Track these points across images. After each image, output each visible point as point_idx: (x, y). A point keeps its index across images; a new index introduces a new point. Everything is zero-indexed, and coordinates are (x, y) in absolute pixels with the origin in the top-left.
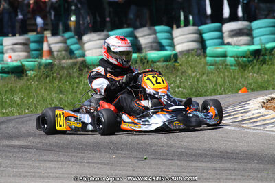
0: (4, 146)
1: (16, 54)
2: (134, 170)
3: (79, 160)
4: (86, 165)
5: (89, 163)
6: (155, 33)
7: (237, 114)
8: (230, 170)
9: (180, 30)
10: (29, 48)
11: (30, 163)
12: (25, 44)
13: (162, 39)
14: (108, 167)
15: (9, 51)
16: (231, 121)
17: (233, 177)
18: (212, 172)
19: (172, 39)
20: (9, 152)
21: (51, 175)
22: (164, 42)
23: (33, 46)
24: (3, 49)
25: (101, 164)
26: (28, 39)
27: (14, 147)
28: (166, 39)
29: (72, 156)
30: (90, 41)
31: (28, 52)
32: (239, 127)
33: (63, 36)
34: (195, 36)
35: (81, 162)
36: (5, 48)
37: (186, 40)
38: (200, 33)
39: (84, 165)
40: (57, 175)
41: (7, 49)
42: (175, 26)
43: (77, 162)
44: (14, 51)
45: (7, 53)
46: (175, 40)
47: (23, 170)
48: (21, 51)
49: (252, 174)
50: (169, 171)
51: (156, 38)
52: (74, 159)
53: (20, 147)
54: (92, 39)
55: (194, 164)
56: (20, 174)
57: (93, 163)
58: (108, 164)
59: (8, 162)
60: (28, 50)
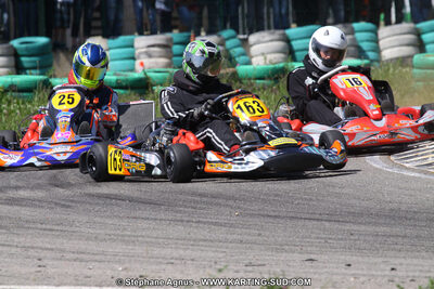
0: (87, 195)
1: (153, 60)
2: (260, 235)
3: (186, 219)
4: (194, 225)
5: (199, 222)
6: (352, 32)
7: (426, 154)
8: (398, 236)
9: (389, 28)
10: (171, 52)
11: (116, 221)
12: (166, 46)
13: (362, 41)
14: (224, 229)
15: (142, 56)
16: (418, 164)
17: (399, 247)
18: (371, 238)
19: (376, 41)
20: (90, 204)
21: (140, 239)
22: (365, 46)
23: (176, 49)
24: (134, 53)
25: (216, 224)
26: (170, 40)
27: (100, 196)
28: (368, 41)
29: (177, 212)
30: (258, 42)
31: (170, 58)
32: (426, 173)
33: (219, 36)
34: (411, 37)
35: (188, 221)
36: (137, 52)
37: (396, 43)
38: (418, 33)
39: (191, 226)
40: (148, 240)
41: (140, 53)
42: (382, 23)
43: (182, 221)
44: (150, 56)
45: (139, 58)
46: (381, 43)
47: (102, 232)
48: (161, 57)
49: (427, 244)
50: (310, 237)
51: (354, 40)
52: (179, 216)
53: (108, 197)
54: (262, 39)
55: (348, 227)
56: (96, 238)
57: (205, 223)
58: (225, 225)
59: (85, 219)
60: (170, 55)
